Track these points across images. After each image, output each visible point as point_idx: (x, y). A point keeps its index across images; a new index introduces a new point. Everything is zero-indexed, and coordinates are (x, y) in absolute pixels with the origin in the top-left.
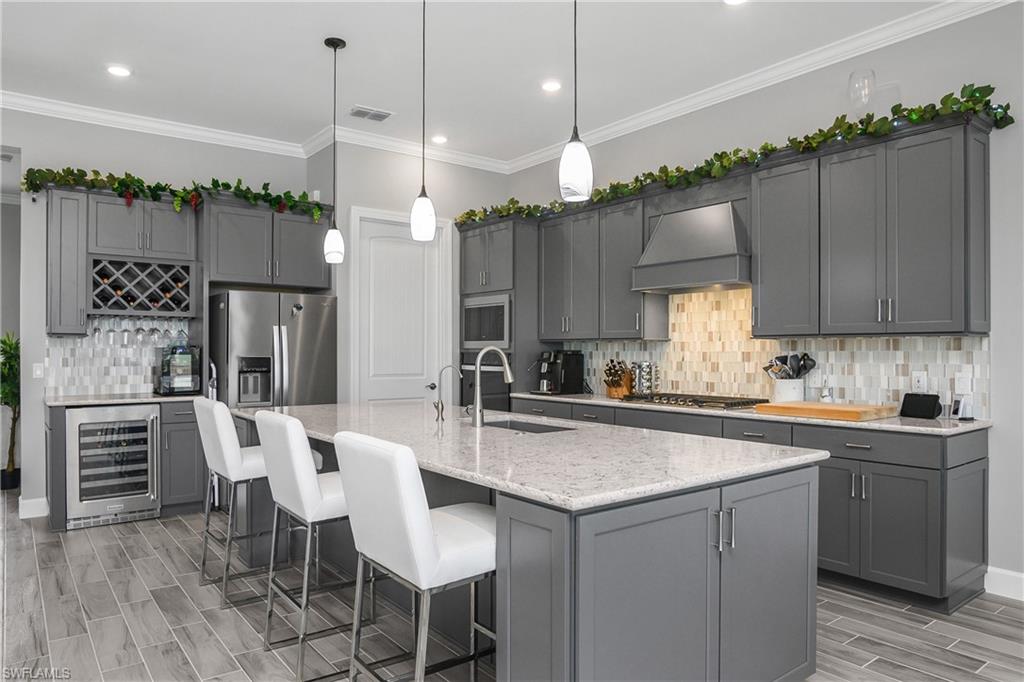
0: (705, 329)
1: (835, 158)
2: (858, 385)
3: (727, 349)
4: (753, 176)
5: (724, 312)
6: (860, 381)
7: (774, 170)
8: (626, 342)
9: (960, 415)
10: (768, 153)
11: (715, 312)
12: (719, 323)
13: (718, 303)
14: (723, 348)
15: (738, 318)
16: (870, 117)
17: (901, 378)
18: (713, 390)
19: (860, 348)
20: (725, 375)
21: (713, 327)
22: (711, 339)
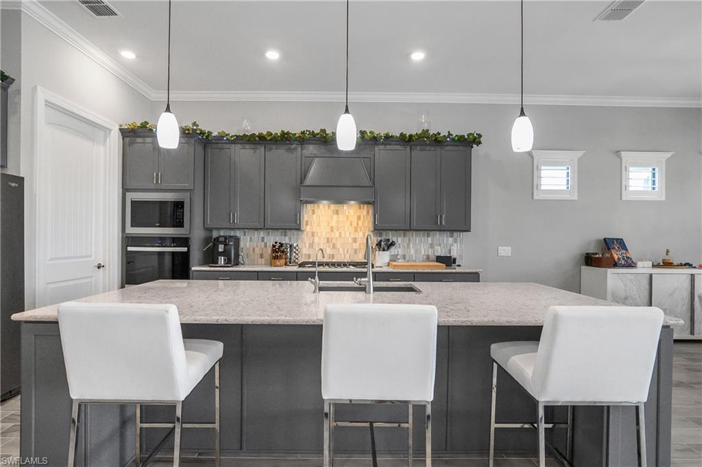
0: (328, 225)
1: (419, 148)
2: (412, 253)
3: (342, 236)
4: (376, 148)
5: (341, 216)
6: (412, 251)
7: (388, 146)
8: (270, 231)
9: (457, 264)
10: (387, 137)
11: (335, 216)
12: (338, 222)
13: (337, 211)
14: (340, 236)
15: (350, 219)
16: (439, 134)
17: (430, 250)
18: (334, 259)
19: (413, 236)
20: (341, 250)
21: (334, 224)
22: (332, 230)
